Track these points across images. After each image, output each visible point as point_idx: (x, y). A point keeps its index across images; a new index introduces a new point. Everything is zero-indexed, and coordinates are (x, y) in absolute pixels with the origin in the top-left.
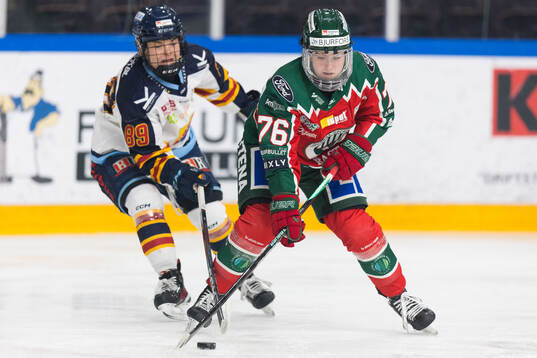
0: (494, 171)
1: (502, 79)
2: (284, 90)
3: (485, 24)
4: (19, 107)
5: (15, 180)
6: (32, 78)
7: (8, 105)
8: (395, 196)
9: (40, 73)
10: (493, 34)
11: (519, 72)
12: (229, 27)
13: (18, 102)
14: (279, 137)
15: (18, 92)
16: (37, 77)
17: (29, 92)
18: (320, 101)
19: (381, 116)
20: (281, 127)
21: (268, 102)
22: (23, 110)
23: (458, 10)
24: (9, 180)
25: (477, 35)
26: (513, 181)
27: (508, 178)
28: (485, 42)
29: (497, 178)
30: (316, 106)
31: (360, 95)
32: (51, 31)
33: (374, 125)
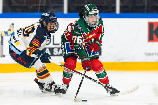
0: (148, 52)
1: (151, 25)
2: (80, 28)
3: (146, 8)
4: (7, 35)
5: (6, 56)
6: (10, 26)
7: (4, 34)
8: (119, 60)
9: (13, 24)
10: (148, 12)
11: (156, 23)
12: (69, 10)
13: (6, 33)
14: (80, 41)
15: (6, 30)
16: (12, 26)
17: (10, 30)
18: (89, 30)
19: (102, 32)
20: (80, 38)
21: (75, 32)
22: (8, 35)
23: (137, 4)
24: (4, 56)
25: (143, 12)
26: (154, 55)
27: (153, 54)
28: (145, 14)
29: (149, 54)
30: (88, 32)
31: (98, 28)
32: (16, 12)
33: (101, 35)
